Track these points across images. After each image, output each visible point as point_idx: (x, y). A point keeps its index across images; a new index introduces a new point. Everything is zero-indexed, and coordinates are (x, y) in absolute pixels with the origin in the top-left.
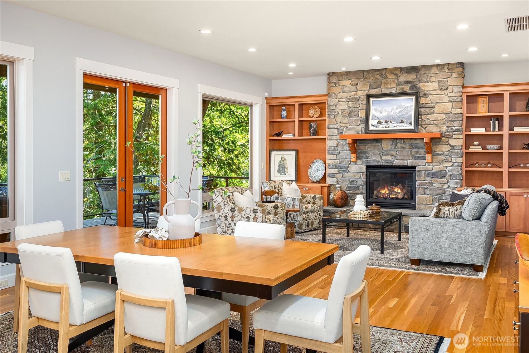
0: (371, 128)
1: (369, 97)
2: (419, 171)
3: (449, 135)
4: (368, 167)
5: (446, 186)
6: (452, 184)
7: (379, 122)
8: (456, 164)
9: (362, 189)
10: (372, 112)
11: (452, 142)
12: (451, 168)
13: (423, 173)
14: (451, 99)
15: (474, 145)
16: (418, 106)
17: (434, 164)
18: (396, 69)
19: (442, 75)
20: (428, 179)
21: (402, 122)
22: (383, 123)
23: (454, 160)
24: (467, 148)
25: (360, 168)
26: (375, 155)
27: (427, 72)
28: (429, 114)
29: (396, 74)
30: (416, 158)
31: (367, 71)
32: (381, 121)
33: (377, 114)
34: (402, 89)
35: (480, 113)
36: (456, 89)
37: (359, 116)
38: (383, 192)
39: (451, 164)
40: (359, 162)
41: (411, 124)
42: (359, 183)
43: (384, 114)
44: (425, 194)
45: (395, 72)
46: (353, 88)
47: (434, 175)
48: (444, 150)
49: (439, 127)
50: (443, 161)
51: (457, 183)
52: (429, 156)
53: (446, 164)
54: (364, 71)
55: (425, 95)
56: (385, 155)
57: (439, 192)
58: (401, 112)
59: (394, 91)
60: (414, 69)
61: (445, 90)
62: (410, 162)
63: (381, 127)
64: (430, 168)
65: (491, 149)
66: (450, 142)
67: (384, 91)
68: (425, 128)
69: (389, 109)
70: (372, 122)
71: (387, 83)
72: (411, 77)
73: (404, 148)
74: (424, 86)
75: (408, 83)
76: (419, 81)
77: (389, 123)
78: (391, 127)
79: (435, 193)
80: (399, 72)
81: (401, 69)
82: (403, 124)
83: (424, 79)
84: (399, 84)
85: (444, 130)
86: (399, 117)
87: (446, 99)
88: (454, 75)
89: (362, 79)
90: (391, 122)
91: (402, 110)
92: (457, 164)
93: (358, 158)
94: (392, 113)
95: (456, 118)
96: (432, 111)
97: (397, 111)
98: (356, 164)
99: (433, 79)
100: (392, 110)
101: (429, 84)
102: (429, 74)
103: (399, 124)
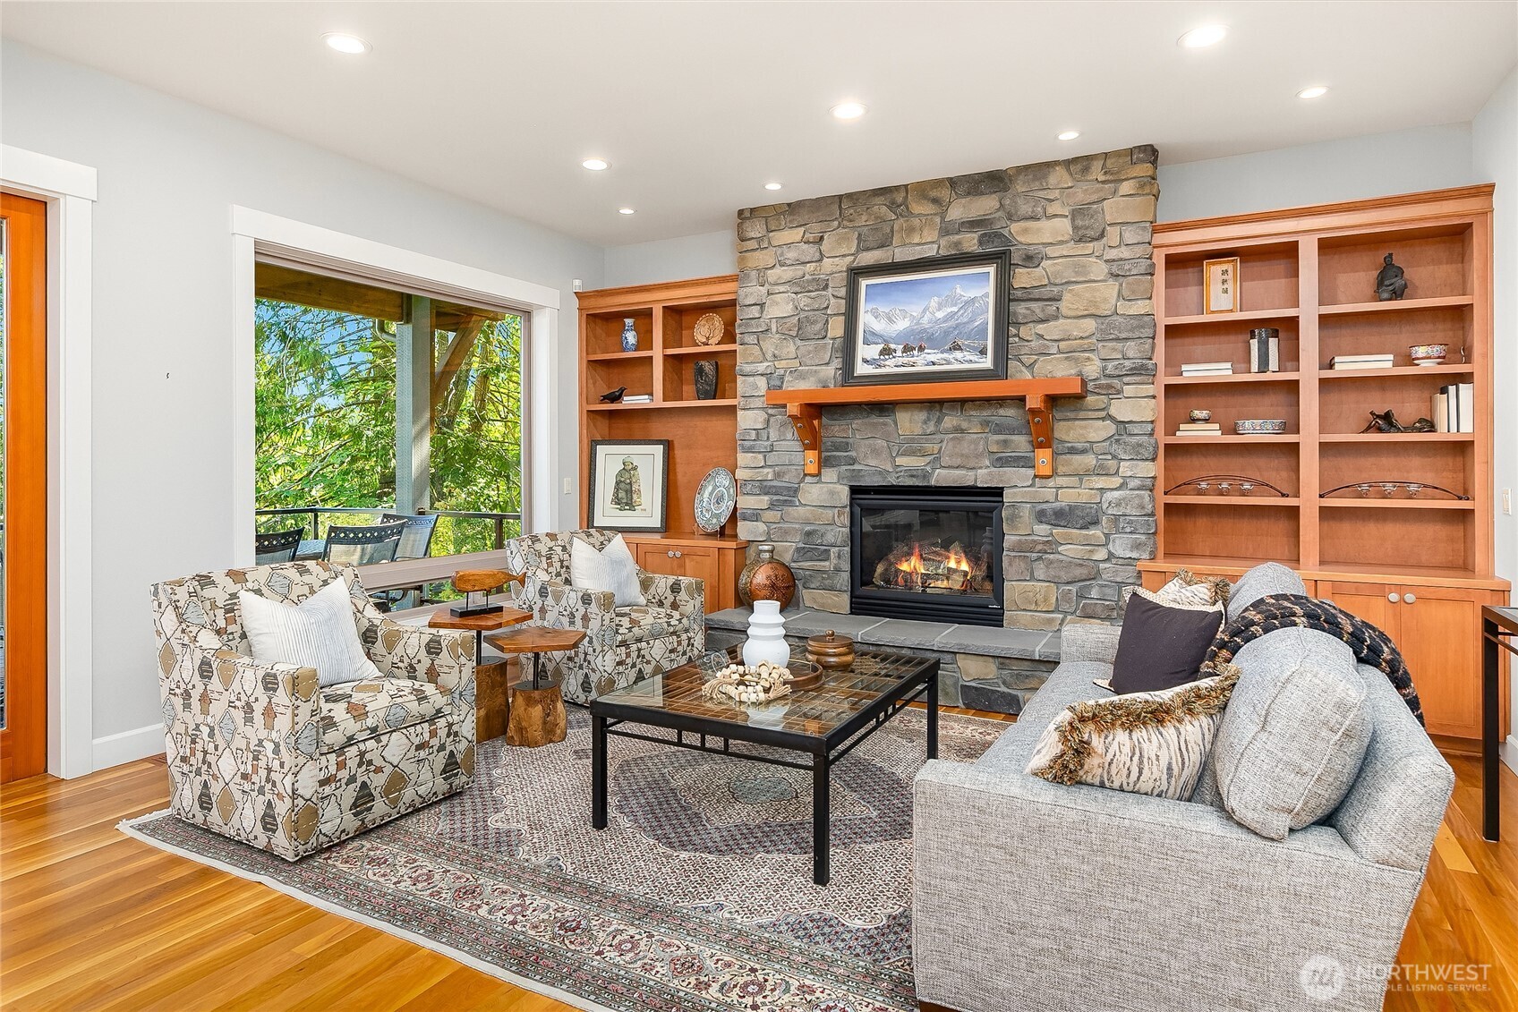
0: (861, 369)
1: (856, 273)
2: (1013, 505)
3: (1110, 386)
4: (855, 491)
5: (1101, 554)
6: (1120, 547)
7: (886, 352)
8: (1132, 484)
9: (839, 557)
10: (865, 319)
11: (1121, 410)
12: (1116, 494)
13: (1026, 512)
14: (1115, 270)
15: (1194, 421)
16: (1005, 297)
17: (1060, 481)
18: (938, 183)
19: (1083, 193)
20: (1042, 529)
21: (957, 347)
22: (899, 353)
23: (1126, 470)
24: (1172, 429)
25: (832, 493)
26: (876, 452)
27: (1036, 185)
28: (1042, 321)
29: (935, 201)
30: (1002, 462)
31: (849, 196)
32: (893, 346)
33: (879, 326)
34: (957, 244)
35: (1213, 312)
36: (1130, 236)
37: (829, 335)
38: (905, 567)
39: (1117, 481)
40: (830, 475)
41: (983, 352)
42: (830, 538)
43: (902, 325)
44: (1033, 578)
45: (934, 194)
46: (810, 251)
47: (1061, 517)
48: (1093, 436)
49: (1076, 360)
50: (1089, 473)
51: (1137, 546)
52: (1043, 456)
53: (1101, 482)
54: (840, 197)
55: (1030, 260)
56: (904, 454)
57: (1078, 572)
58: (952, 315)
59: (930, 252)
60: (995, 181)
61: (1093, 239)
62: (983, 476)
63: (890, 367)
64: (1048, 494)
65: (1257, 430)
66: (1113, 411)
67: (902, 255)
68: (1031, 367)
69: (915, 310)
70: (864, 351)
71: (911, 230)
72: (985, 205)
73: (962, 431)
74: (1026, 231)
75: (973, 224)
76: (1010, 217)
77: (916, 352)
78: (922, 362)
79: (1065, 578)
80: (945, 193)
81: (953, 182)
82: (958, 354)
83: (1025, 208)
84: (945, 231)
85: (1092, 369)
86: (946, 333)
87: (1099, 270)
88: (1126, 187)
89: (836, 223)
90: (921, 349)
91: (955, 309)
92: (1137, 482)
93: (824, 463)
94: (925, 320)
95: (1132, 330)
96: (1052, 309)
97: (940, 315)
98: (819, 482)
99: (1054, 208)
100: (924, 311)
101: (1044, 224)
102: (1041, 194)
103: (945, 355)
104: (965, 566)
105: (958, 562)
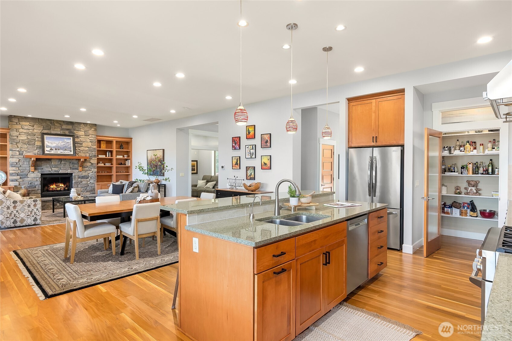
0: (46, 152)
1: (43, 134)
2: (75, 176)
3: (90, 158)
4: (42, 174)
5: (89, 183)
6: (92, 181)
7: (51, 149)
8: (93, 172)
9: (39, 187)
10: (46, 143)
11: (92, 161)
12: (91, 174)
13: (77, 177)
14: (91, 141)
15: (100, 163)
16: (74, 143)
17: (82, 172)
18: (61, 121)
19: (86, 129)
20: (80, 179)
21: (66, 150)
22: (54, 150)
23: (92, 170)
24: (98, 164)
25: (37, 175)
26: (47, 167)
27: (79, 126)
28: (80, 147)
29: (60, 124)
30: (73, 169)
31: (41, 119)
32: (53, 149)
33: (49, 145)
34: (64, 132)
35: (102, 148)
36: (93, 136)
37: (36, 145)
38: (52, 187)
39: (91, 172)
40: (36, 172)
41: (71, 151)
42: (36, 183)
43: (54, 145)
44: (77, 187)
45: (60, 123)
46: (31, 128)
47: (83, 177)
48: (88, 165)
49: (85, 153)
50: (87, 171)
51: (94, 181)
52: (80, 168)
53: (89, 172)
54: (39, 118)
55: (78, 137)
56: (54, 168)
57: (85, 185)
58: (65, 144)
59: (59, 133)
60: (71, 123)
61: (88, 136)
62: (69, 171)
63: (52, 152)
64: (81, 174)
65: (108, 165)
66: (91, 161)
67: (53, 132)
68: (78, 154)
69: (57, 142)
70: (46, 149)
71: (55, 128)
72: (70, 127)
73: (66, 164)
74: (77, 132)
75: (67, 129)
76: (74, 130)
77: (58, 150)
78: (59, 152)
79: (84, 186)
80: (62, 123)
81: (63, 121)
82: (66, 151)
83: (77, 129)
84: (62, 129)
85: (88, 155)
86: (64, 147)
87: (89, 141)
88: (93, 129)
89: (38, 123)
90: (59, 150)
91: (65, 143)
92: (94, 172)
93: (35, 169)
94: (59, 145)
95: (94, 150)
96: (81, 145)
97: (62, 144)
98: (34, 173)
99: (82, 130)
100: (59, 143)
101: (79, 132)
102: (79, 127)
103: (64, 151)
104: (63, 185)
105: (62, 185)
